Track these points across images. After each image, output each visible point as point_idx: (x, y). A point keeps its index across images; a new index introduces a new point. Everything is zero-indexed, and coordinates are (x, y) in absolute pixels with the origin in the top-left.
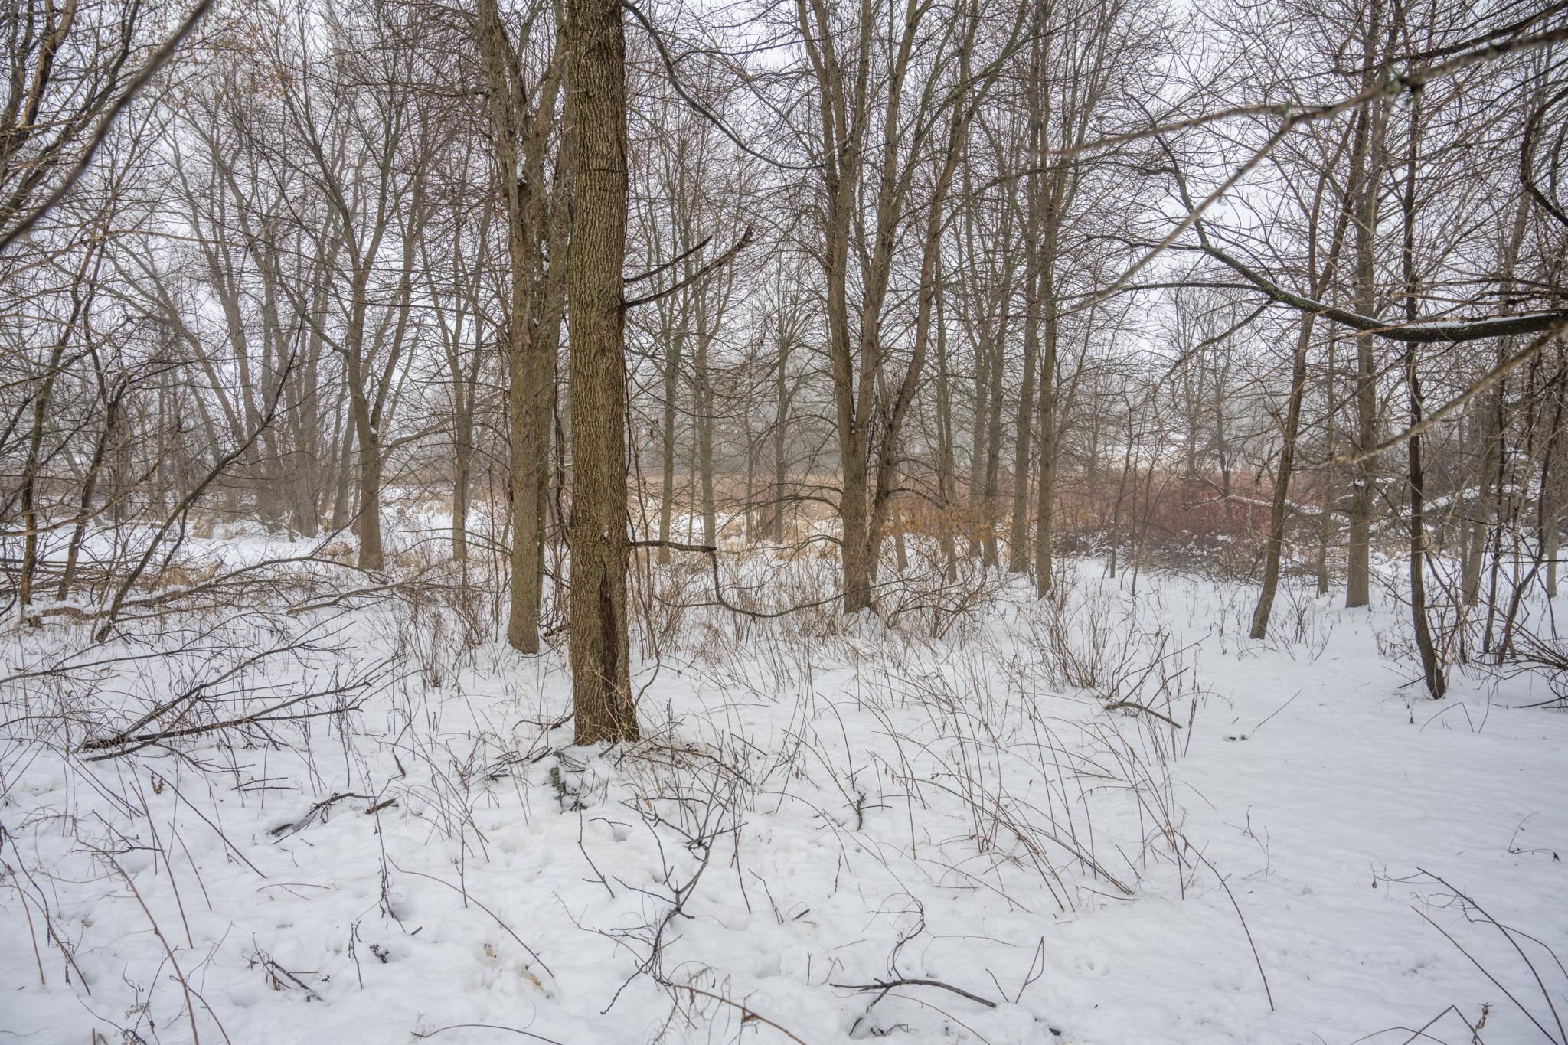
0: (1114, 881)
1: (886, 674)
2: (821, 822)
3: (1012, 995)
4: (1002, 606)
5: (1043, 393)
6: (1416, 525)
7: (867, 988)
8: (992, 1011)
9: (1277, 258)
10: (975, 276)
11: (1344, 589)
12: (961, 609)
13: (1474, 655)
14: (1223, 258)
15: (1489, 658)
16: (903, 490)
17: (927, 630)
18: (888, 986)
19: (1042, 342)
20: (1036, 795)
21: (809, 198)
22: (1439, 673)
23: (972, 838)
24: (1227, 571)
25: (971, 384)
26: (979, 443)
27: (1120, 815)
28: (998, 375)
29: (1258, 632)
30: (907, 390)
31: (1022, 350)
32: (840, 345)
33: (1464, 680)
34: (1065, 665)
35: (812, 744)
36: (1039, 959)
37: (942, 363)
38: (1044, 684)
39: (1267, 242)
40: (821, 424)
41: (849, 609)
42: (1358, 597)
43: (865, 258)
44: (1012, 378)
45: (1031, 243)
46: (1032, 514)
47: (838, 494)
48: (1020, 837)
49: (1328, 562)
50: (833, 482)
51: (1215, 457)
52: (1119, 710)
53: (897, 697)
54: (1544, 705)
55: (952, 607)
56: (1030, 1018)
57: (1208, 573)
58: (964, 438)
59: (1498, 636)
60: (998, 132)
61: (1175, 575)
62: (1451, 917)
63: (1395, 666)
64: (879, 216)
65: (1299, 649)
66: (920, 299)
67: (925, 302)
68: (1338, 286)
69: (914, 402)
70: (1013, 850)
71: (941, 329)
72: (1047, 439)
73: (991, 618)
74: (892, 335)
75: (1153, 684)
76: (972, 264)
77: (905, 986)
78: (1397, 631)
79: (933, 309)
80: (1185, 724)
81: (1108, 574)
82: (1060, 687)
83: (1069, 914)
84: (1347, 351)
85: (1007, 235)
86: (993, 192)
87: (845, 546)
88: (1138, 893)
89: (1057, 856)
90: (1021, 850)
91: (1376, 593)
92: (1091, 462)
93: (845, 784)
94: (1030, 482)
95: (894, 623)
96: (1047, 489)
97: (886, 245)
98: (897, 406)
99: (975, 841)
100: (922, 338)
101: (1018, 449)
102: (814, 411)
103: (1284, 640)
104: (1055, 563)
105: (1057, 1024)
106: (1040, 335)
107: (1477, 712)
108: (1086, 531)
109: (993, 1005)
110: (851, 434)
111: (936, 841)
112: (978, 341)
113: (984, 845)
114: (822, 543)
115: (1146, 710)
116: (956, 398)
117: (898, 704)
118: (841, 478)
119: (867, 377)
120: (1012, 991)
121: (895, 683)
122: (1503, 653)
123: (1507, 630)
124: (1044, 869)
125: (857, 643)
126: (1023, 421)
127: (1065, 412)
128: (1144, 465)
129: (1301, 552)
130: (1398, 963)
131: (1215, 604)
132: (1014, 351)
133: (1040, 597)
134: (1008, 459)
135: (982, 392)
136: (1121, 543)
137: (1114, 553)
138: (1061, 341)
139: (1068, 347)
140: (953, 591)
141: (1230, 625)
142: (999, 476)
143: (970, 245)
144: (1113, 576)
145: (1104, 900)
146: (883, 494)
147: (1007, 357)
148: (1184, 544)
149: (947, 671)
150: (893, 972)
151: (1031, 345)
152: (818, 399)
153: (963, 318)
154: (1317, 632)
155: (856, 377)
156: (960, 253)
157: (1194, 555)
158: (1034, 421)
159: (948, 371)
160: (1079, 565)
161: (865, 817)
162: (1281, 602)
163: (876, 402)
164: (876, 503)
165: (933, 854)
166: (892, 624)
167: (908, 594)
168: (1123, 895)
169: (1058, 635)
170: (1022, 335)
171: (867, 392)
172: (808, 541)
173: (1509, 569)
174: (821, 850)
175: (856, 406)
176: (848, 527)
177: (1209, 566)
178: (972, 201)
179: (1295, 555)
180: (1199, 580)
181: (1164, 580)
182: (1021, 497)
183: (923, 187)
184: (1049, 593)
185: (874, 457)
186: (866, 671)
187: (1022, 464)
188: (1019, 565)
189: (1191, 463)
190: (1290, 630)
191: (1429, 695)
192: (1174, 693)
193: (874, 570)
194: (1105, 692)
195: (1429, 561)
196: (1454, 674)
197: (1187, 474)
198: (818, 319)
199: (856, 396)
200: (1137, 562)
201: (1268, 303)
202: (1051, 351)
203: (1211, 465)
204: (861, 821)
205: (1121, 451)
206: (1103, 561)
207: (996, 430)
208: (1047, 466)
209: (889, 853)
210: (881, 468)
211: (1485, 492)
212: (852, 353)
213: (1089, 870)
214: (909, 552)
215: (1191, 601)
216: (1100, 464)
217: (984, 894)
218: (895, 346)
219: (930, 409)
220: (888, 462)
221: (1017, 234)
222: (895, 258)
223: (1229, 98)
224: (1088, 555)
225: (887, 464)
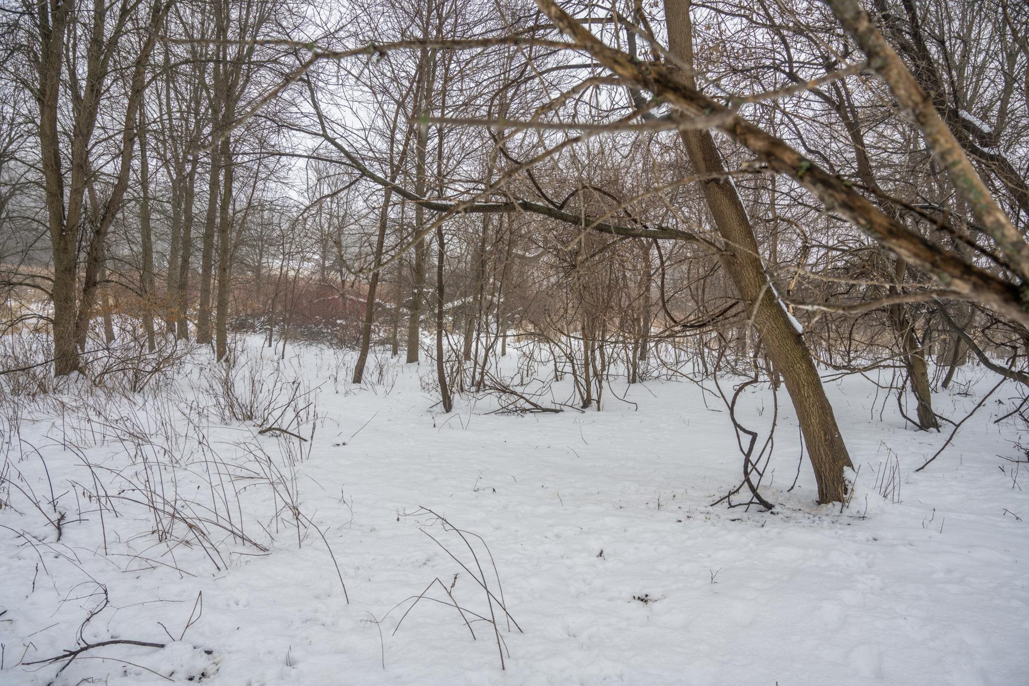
0: (255, 544)
1: (89, 420)
2: (22, 540)
3: (177, 636)
4: (188, 367)
5: (222, 219)
6: (440, 315)
7: (57, 659)
8: (161, 650)
9: (371, 150)
10: (171, 129)
11: (406, 353)
12: (156, 370)
13: (467, 388)
14: (336, 145)
15: (473, 389)
16: (108, 281)
17: (128, 386)
18: (75, 654)
19: (222, 184)
20: (204, 497)
21: (22, 37)
22: (449, 398)
23: (153, 533)
24: (342, 343)
25: (168, 207)
26: (174, 251)
27: (264, 501)
28: (189, 203)
29: (357, 379)
30: (113, 206)
31: (208, 186)
32: (52, 161)
33: (461, 401)
34: (232, 406)
35: (18, 482)
36: (198, 606)
37: (145, 188)
38: (217, 420)
39: (366, 140)
40: (35, 225)
41: (60, 372)
42: (413, 358)
43: (76, 98)
44: (200, 206)
45: (215, 112)
46: (213, 303)
47: (50, 283)
48: (191, 526)
49: (398, 337)
50: (44, 272)
51: (337, 271)
52: (268, 433)
53: (98, 437)
54: (495, 412)
55: (149, 368)
56: (190, 647)
57: (331, 344)
58: (161, 246)
59: (478, 377)
60: (192, 27)
61: (311, 345)
62: (436, 529)
63: (428, 395)
64: (89, 67)
65: (380, 389)
66: (124, 138)
67: (129, 140)
68: (406, 173)
69: (119, 215)
70: (186, 536)
71: (144, 164)
72: (225, 251)
73: (180, 376)
74: (101, 162)
75: (290, 414)
76: (170, 119)
77: (90, 650)
78: (431, 376)
79: (137, 147)
80: (309, 438)
81: (267, 344)
82: (228, 421)
83: (223, 572)
84: (411, 213)
85: (198, 103)
86: (187, 68)
87: (55, 323)
88: (272, 549)
89: (216, 534)
90: (191, 536)
91: (422, 354)
92: (257, 269)
93: (46, 507)
94: (212, 281)
95: (100, 382)
96: (224, 286)
97: (95, 90)
98: (104, 217)
99: (156, 535)
100: (126, 167)
101: (203, 256)
102: (28, 213)
103: (372, 384)
104: (229, 338)
105: (209, 646)
106: (221, 178)
107: (465, 418)
108: (253, 316)
109: (162, 646)
110: (61, 235)
111: (124, 539)
112: (174, 177)
113: (163, 536)
114: (34, 321)
115: (286, 432)
116: (154, 216)
117: (99, 443)
118: (53, 270)
119: (77, 192)
120: (176, 632)
121: (96, 427)
122: (479, 385)
123: (482, 374)
124: (206, 544)
125: (65, 399)
126: (208, 237)
127: (239, 233)
128: (292, 273)
129: (385, 331)
130: (417, 561)
131: (333, 363)
132: (202, 187)
133: (219, 360)
134: (197, 263)
135: (177, 214)
136: (276, 324)
137: (271, 330)
138: (236, 185)
139: (240, 190)
140: (151, 357)
141: (341, 375)
142: (190, 275)
143: (168, 105)
144: (270, 346)
145: (248, 558)
146: (90, 284)
147: (196, 190)
148: (316, 326)
149: (141, 415)
150: (81, 642)
151: (214, 184)
152: (33, 204)
153: (162, 157)
154: (390, 378)
155: (67, 191)
156: (161, 110)
157: (323, 333)
158: (216, 238)
159: (150, 195)
160: (248, 338)
161: (65, 530)
162: (371, 360)
163: (86, 212)
164: (85, 291)
165: (123, 549)
166: (98, 382)
167: (112, 360)
168: (262, 553)
169: (228, 385)
170: (208, 176)
171: (76, 204)
172: (22, 319)
173: (484, 340)
174: (22, 562)
175: (66, 213)
176: (58, 308)
177: (332, 339)
178: (169, 71)
179: (380, 332)
180: (325, 348)
181: (304, 349)
182: (206, 291)
183: (129, 53)
184: (224, 358)
185: (83, 256)
186: (71, 419)
187: (207, 268)
188: (204, 338)
189: (323, 274)
190: (375, 378)
191: (444, 410)
192: (304, 419)
193: (82, 342)
194: (259, 423)
195: (447, 335)
196: (456, 398)
197: (320, 281)
198: (31, 139)
199: (66, 206)
200: (286, 336)
201: (361, 177)
202: (229, 191)
203: (333, 275)
204: (60, 534)
205: (277, 263)
206: (264, 336)
207: (188, 243)
208: (224, 270)
209: (82, 554)
210: (90, 264)
211: (475, 298)
212: (63, 171)
213: (239, 540)
214: (116, 329)
215: (319, 362)
216: (264, 271)
217: (162, 569)
218: (103, 170)
219: (134, 222)
220: (96, 260)
221: (205, 103)
222: (103, 102)
223: (347, 44)
224: (255, 332)
225: (95, 261)
